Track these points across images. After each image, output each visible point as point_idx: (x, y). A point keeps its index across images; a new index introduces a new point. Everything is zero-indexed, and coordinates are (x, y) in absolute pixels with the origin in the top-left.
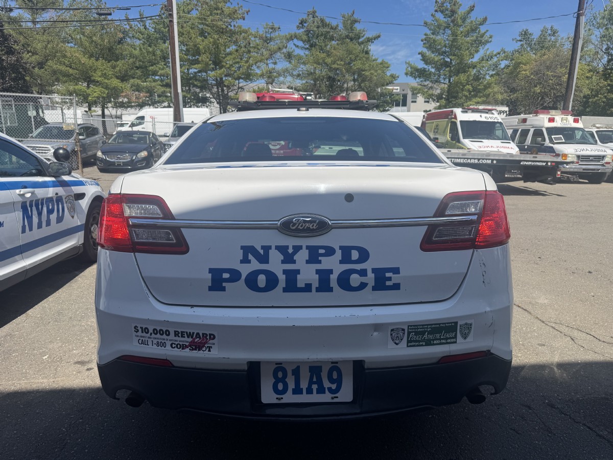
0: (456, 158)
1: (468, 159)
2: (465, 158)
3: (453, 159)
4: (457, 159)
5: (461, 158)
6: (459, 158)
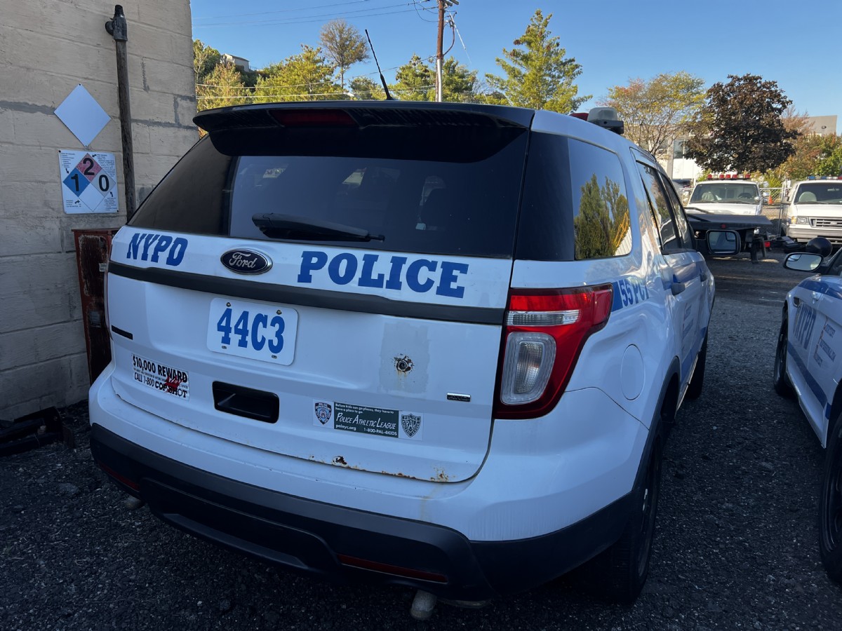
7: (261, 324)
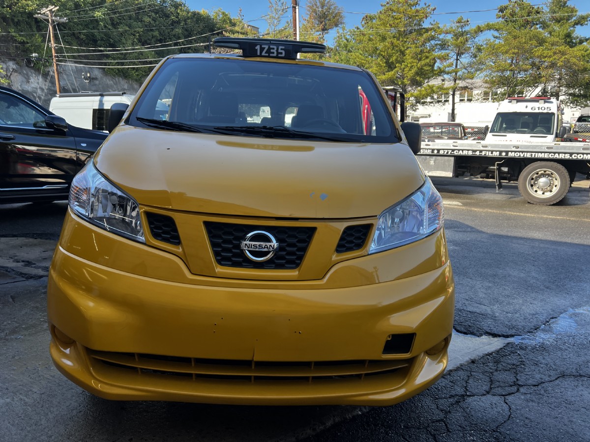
0: (538, 152)
1: (555, 153)
2: (550, 153)
3: (533, 154)
4: (540, 154)
5: (545, 152)
6: (541, 152)
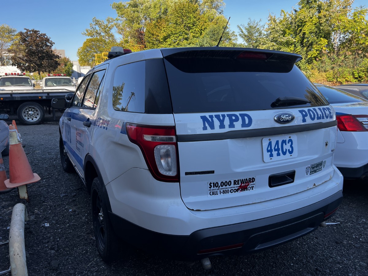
7: (284, 144)
